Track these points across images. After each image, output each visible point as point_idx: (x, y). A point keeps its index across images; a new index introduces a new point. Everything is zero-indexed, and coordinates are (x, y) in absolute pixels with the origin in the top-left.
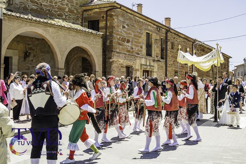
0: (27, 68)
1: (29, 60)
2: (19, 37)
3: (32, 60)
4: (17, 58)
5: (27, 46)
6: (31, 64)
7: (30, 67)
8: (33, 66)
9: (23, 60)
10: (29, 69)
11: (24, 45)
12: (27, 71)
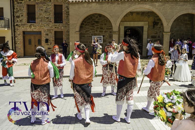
0: (156, 33)
1: (157, 28)
2: (149, 13)
3: (160, 28)
4: (147, 26)
5: (156, 18)
6: (159, 30)
7: (158, 32)
8: (160, 31)
9: (153, 27)
10: (157, 33)
11: (153, 18)
12: (156, 35)
